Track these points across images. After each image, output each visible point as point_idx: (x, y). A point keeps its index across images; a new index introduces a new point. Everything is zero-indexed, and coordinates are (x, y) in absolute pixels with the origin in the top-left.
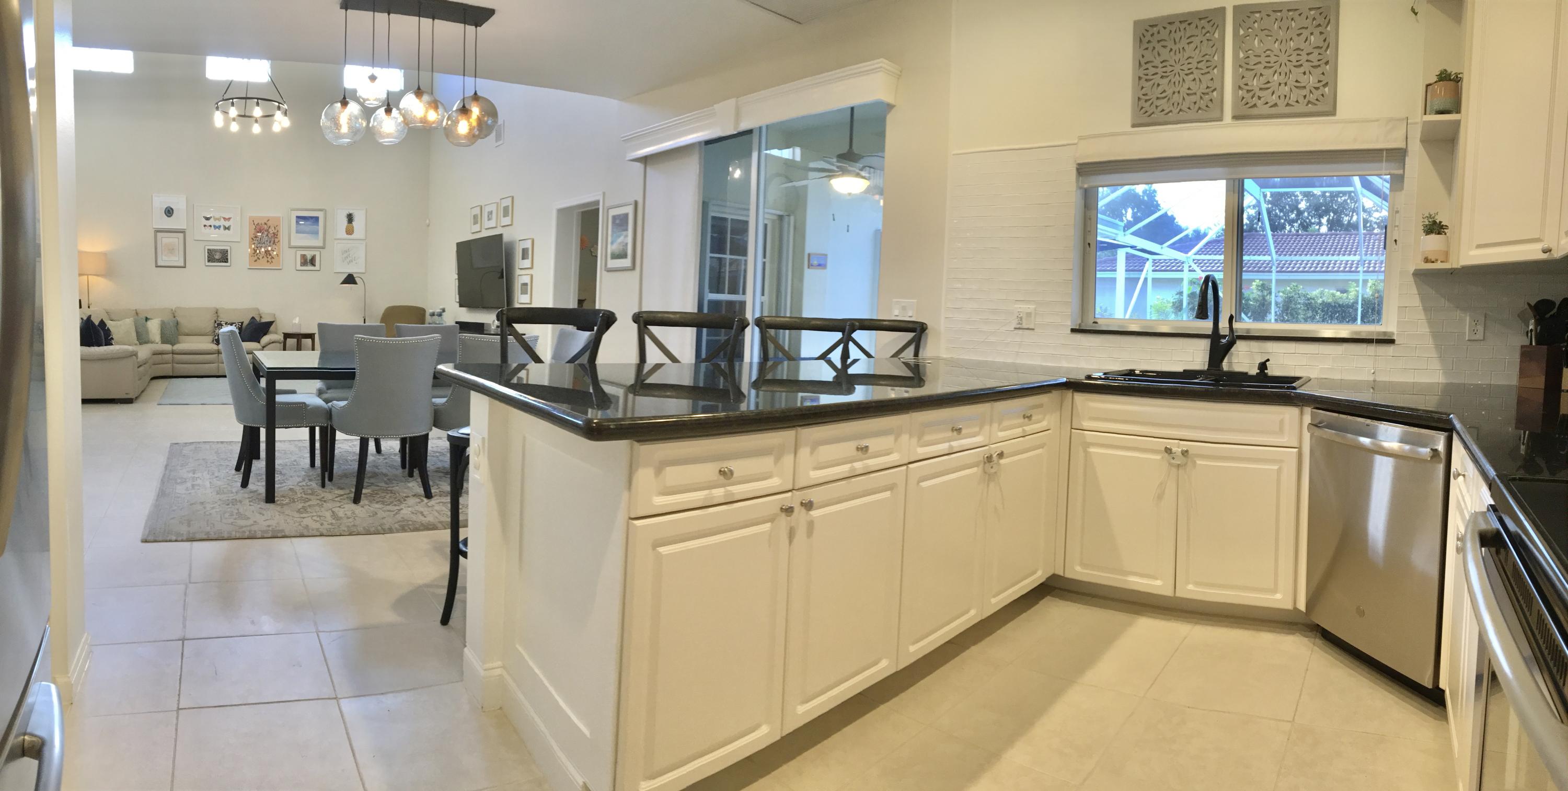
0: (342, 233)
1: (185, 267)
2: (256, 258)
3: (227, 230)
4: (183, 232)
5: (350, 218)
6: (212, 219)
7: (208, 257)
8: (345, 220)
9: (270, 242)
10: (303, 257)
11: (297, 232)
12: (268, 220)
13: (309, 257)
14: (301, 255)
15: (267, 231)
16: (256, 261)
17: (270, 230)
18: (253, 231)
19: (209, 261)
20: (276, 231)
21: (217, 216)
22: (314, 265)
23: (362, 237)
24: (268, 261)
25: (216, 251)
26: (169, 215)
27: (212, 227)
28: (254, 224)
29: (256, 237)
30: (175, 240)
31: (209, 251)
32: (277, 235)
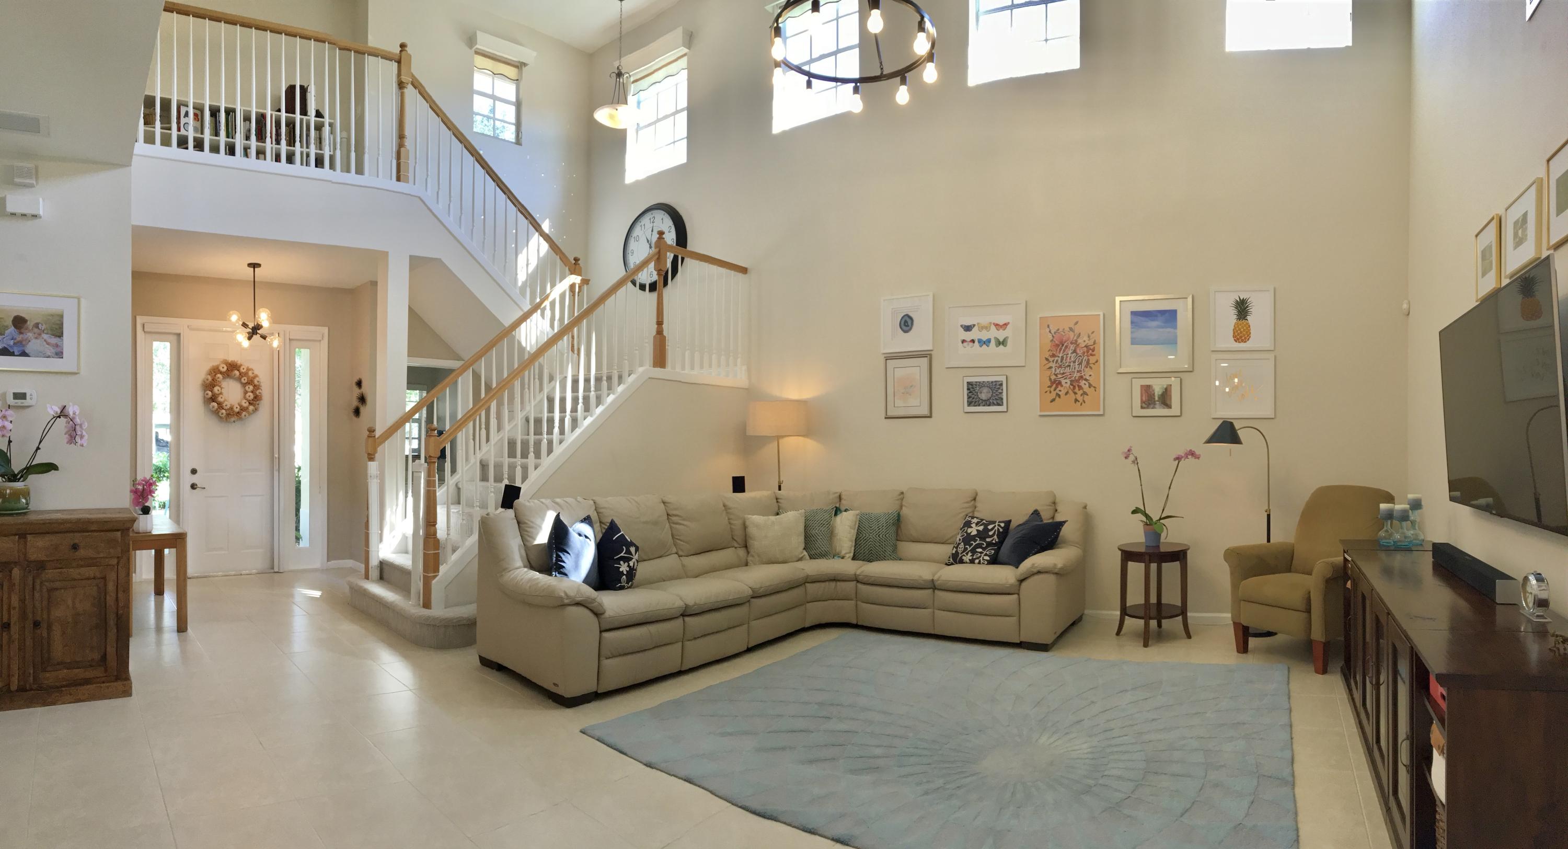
0: (1225, 339)
1: (930, 417)
2: (1053, 395)
3: (1001, 346)
4: (926, 355)
5: (1242, 309)
6: (975, 329)
7: (969, 397)
8: (1231, 315)
9: (1080, 364)
10: (1147, 390)
12: (1076, 323)
13: (1158, 391)
14: (1142, 386)
15: (1075, 343)
16: (1053, 400)
17: (1080, 341)
18: (1048, 345)
19: (969, 404)
20: (1091, 343)
21: (984, 321)
22: (1169, 406)
23: (1268, 345)
24: (1076, 400)
25: (982, 385)
26: (905, 328)
27: (976, 342)
28: (1050, 332)
29: (1053, 356)
30: (915, 370)
31: (970, 386)
32: (1093, 351)
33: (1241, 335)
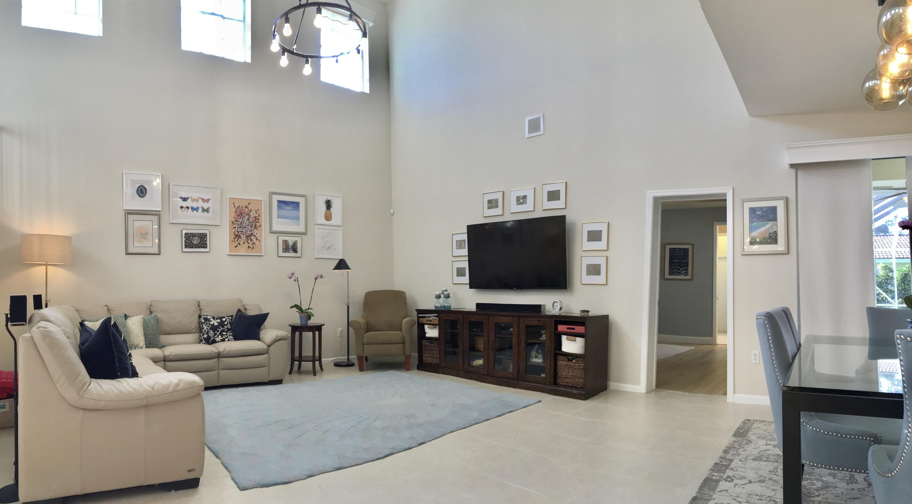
0: (321, 219)
1: (159, 254)
2: (236, 243)
3: (205, 213)
4: (157, 214)
5: (328, 204)
6: (189, 200)
7: (186, 243)
8: (324, 207)
9: (251, 226)
10: (285, 242)
11: (279, 217)
12: (249, 204)
13: (291, 243)
15: (248, 214)
16: (236, 246)
17: (251, 214)
18: (234, 215)
19: (186, 247)
20: (257, 215)
21: (195, 196)
22: (296, 252)
23: (339, 223)
25: (193, 235)
26: (141, 195)
27: (190, 208)
28: (235, 207)
29: (236, 221)
30: (149, 224)
31: (187, 236)
32: (258, 220)
33: (328, 217)
